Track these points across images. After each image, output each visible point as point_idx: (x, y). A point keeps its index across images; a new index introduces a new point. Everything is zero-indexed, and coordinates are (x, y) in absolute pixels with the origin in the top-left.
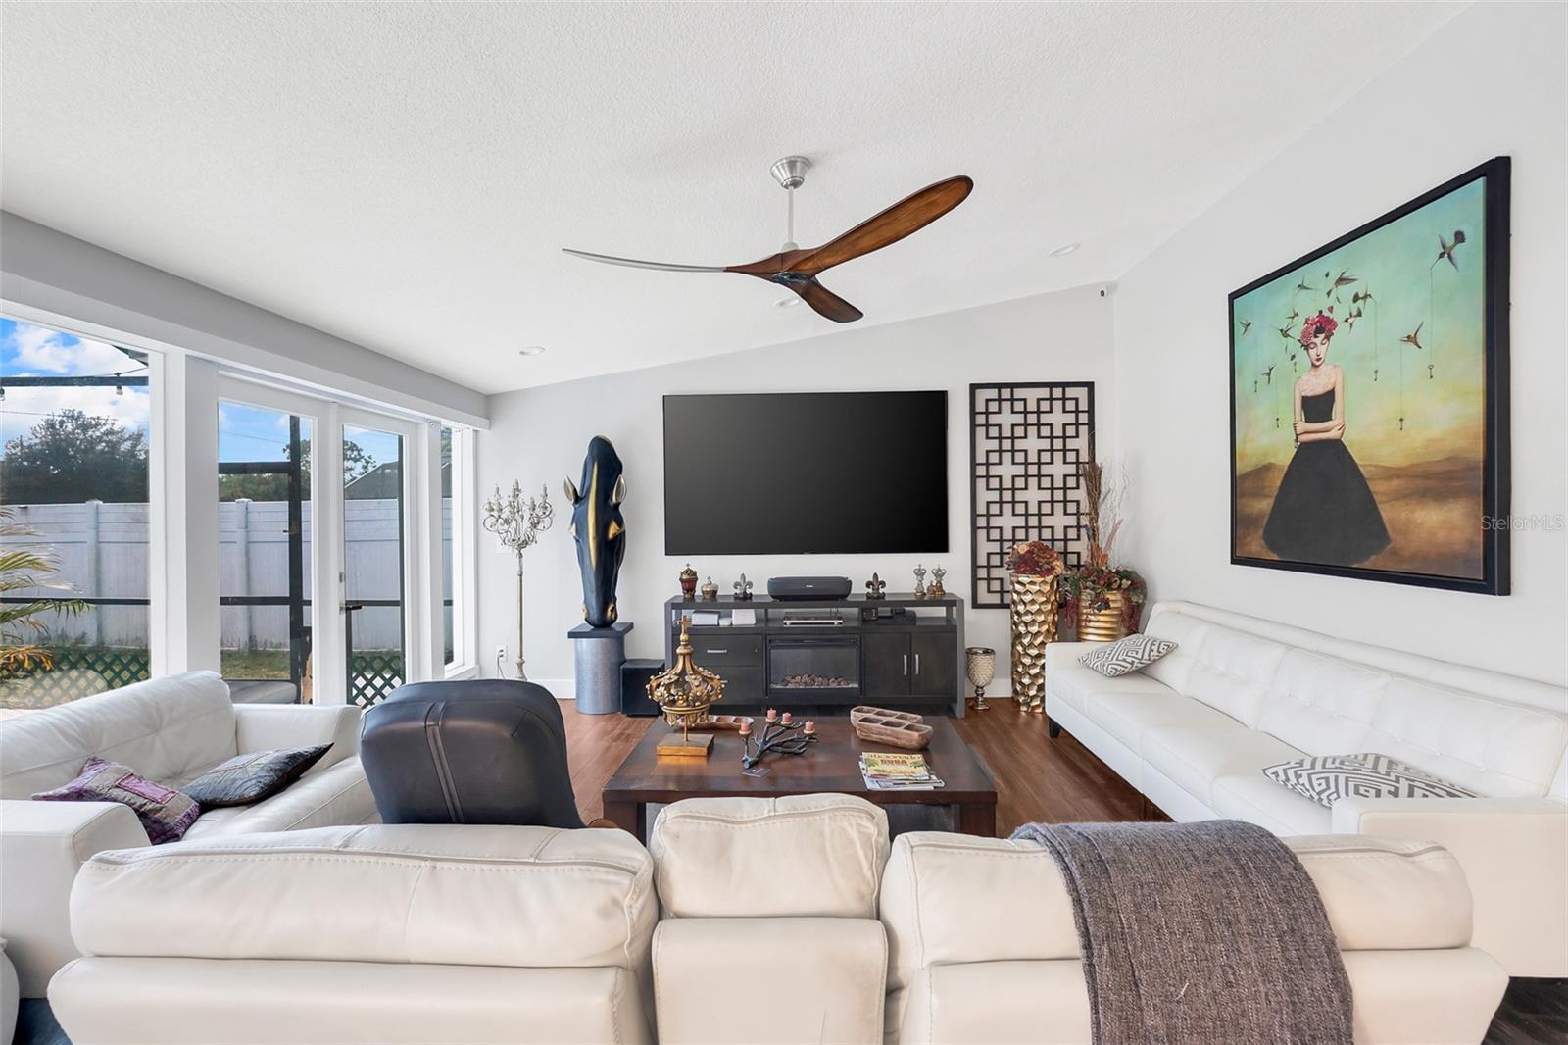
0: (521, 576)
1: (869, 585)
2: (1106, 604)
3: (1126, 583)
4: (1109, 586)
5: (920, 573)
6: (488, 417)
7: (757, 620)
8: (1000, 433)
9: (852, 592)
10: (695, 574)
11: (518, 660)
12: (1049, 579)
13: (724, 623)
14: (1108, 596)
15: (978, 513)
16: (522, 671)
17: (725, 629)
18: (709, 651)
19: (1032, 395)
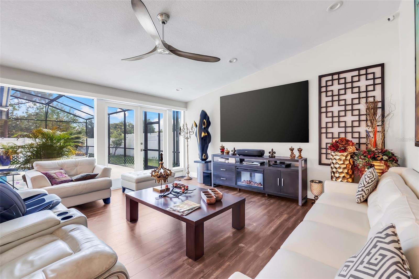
0: (188, 146)
1: (270, 153)
2: (372, 166)
3: (385, 158)
4: (375, 159)
5: (292, 150)
6: (186, 108)
7: (236, 162)
8: (332, 94)
9: (264, 155)
10: (224, 147)
11: (188, 167)
12: (345, 154)
13: (227, 161)
14: (374, 163)
15: (322, 127)
16: (188, 170)
17: (227, 163)
18: (221, 169)
19: (348, 76)
